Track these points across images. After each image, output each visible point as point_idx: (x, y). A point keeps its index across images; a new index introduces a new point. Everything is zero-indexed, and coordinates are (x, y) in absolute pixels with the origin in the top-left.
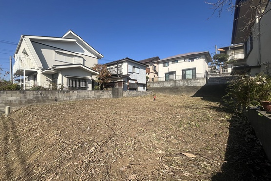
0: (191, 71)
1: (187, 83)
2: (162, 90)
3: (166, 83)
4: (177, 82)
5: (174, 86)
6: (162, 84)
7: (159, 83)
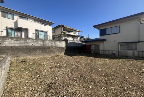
0: (43, 33)
1: (55, 44)
2: (28, 51)
3: (31, 42)
4: (46, 42)
5: (42, 46)
6: (25, 42)
7: (19, 41)
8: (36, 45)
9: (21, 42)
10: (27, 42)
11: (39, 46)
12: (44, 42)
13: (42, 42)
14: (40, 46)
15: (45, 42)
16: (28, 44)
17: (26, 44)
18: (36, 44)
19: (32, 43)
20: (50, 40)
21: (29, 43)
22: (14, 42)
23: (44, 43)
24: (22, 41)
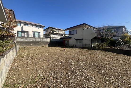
0: (38, 33)
2: (27, 43)
3: (29, 39)
5: (35, 41)
22: (21, 39)
24: (25, 39)
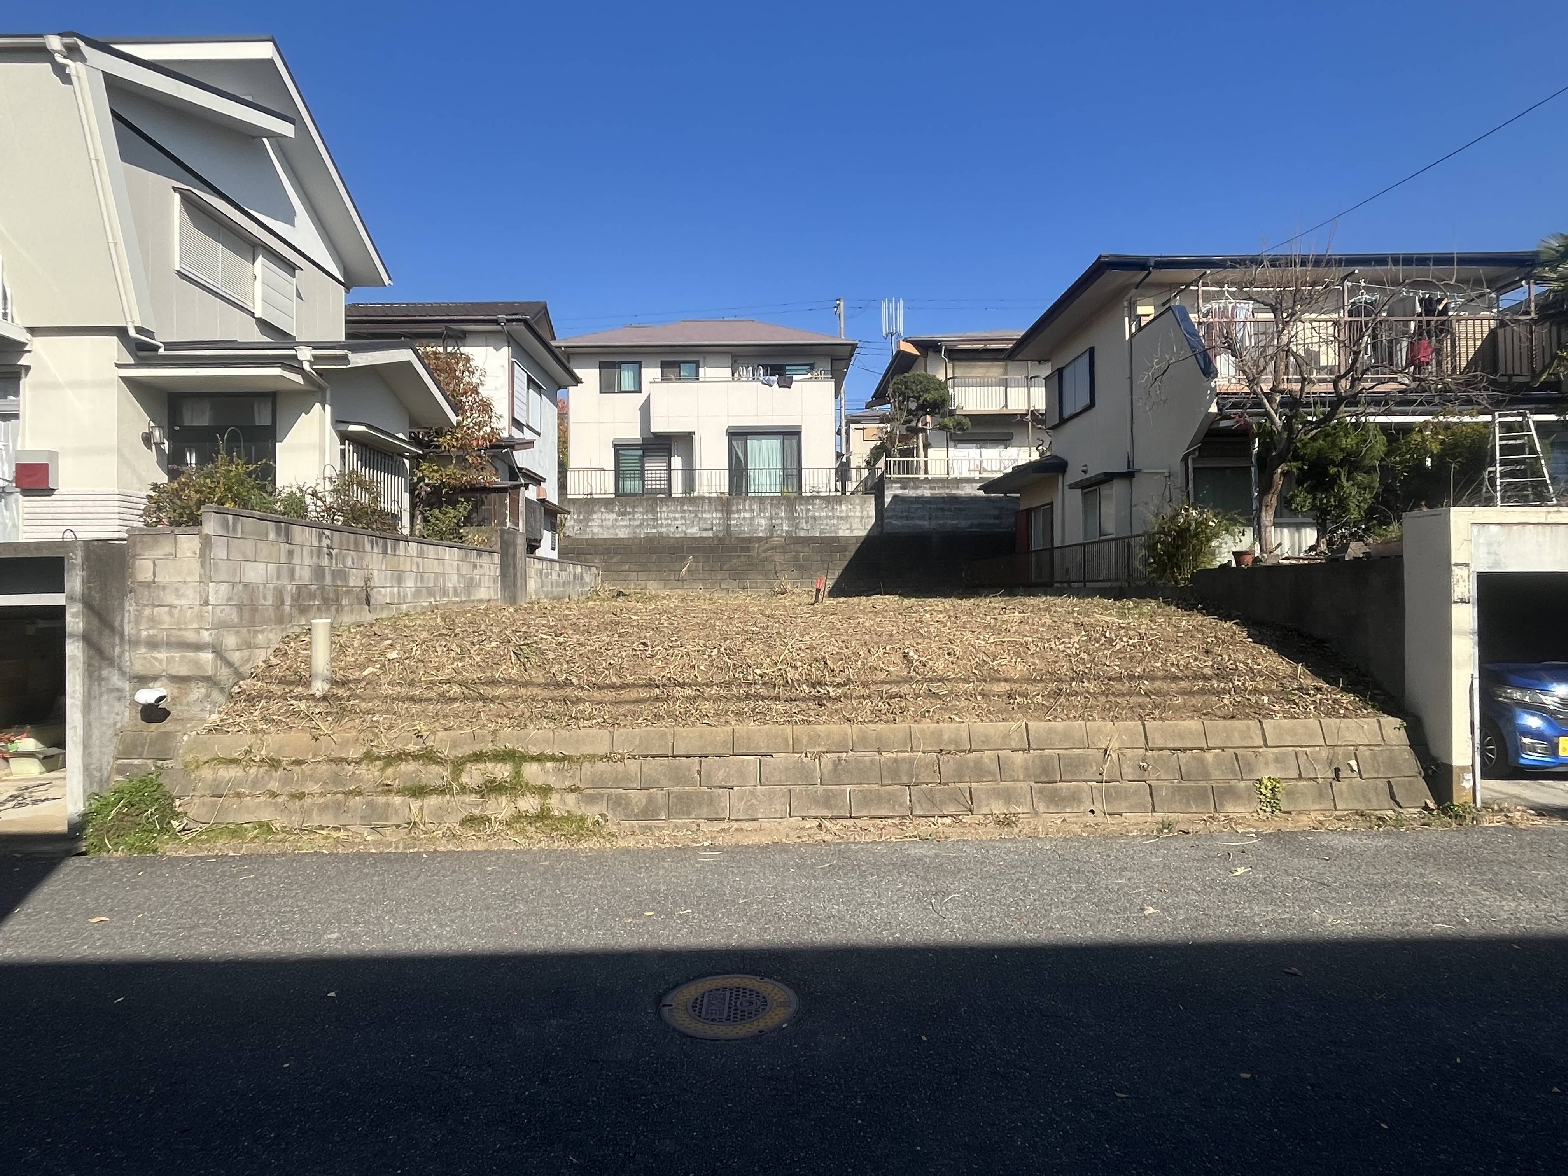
0: (775, 444)
2: (654, 557)
3: (672, 515)
4: (738, 511)
5: (721, 535)
6: (650, 516)
7: (629, 513)
8: (694, 531)
9: (635, 519)
10: (657, 519)
11: (705, 534)
12: (729, 512)
13: (719, 515)
14: (710, 534)
15: (734, 508)
16: (662, 525)
17: (654, 527)
18: (692, 527)
19: (675, 519)
20: (761, 499)
21: (665, 522)
22: (616, 520)
23: (729, 519)
24: (640, 513)
